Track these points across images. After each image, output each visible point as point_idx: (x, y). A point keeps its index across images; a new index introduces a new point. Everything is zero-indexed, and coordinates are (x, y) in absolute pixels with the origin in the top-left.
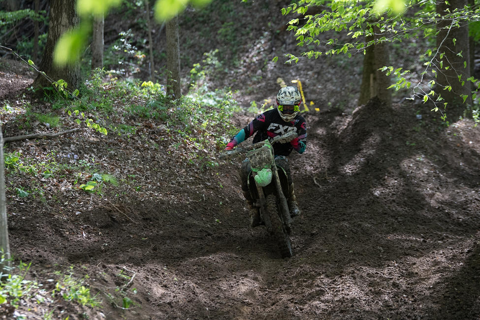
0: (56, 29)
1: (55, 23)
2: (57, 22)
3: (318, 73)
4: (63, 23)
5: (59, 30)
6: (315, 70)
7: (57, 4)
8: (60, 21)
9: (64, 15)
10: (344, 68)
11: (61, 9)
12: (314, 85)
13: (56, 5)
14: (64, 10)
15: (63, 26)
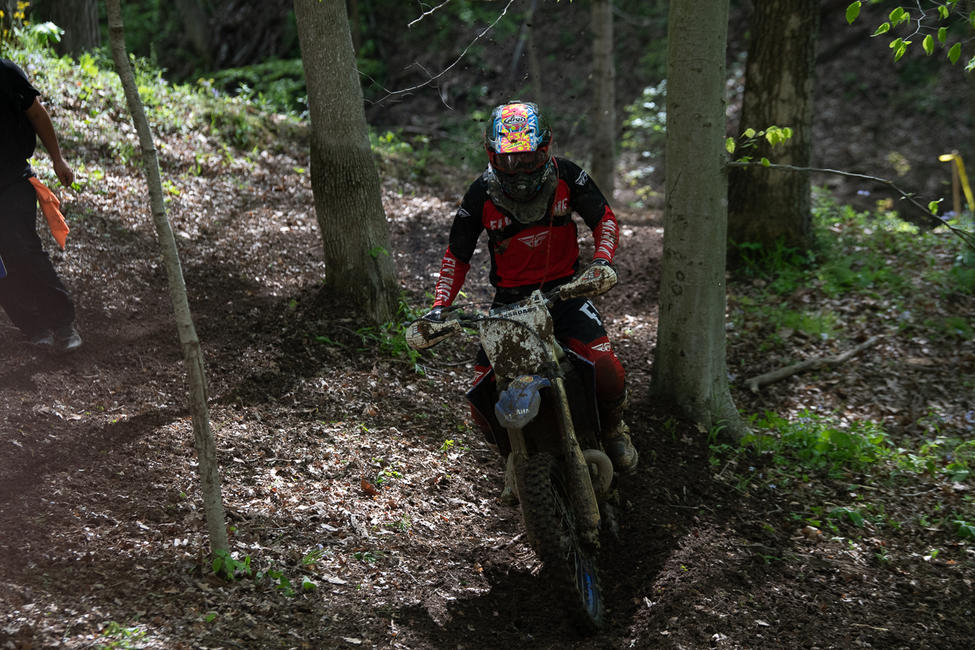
0: (767, 108)
1: (765, 96)
2: (770, 93)
3: (875, 130)
4: (784, 95)
5: (774, 111)
6: (867, 123)
7: (771, 53)
8: (775, 92)
9: (787, 77)
10: (933, 115)
11: (781, 63)
12: (874, 155)
13: (767, 57)
14: (786, 66)
15: (783, 101)
